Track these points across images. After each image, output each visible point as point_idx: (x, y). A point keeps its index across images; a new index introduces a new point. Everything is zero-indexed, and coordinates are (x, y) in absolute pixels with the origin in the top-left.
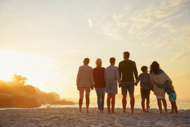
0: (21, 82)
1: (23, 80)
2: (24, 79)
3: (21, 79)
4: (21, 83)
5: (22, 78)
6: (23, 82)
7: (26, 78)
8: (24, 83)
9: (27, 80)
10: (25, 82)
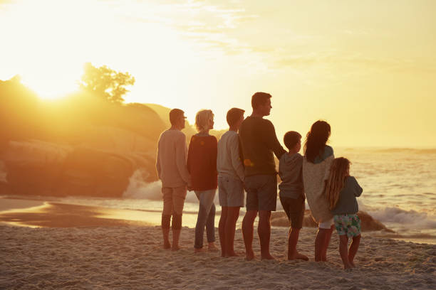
0: (109, 91)
1: (117, 84)
2: (122, 79)
3: (109, 81)
4: (108, 95)
5: (113, 75)
6: (119, 92)
7: (127, 76)
8: (123, 96)
9: (132, 82)
10: (124, 91)
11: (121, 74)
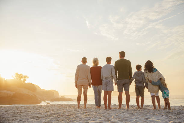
0: (22, 80)
1: (24, 78)
2: (25, 77)
3: (22, 77)
6: (24, 80)
7: (27, 76)
9: (28, 78)
10: (26, 80)
11: (25, 76)
